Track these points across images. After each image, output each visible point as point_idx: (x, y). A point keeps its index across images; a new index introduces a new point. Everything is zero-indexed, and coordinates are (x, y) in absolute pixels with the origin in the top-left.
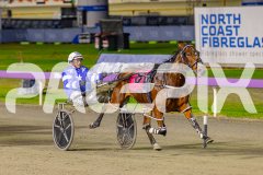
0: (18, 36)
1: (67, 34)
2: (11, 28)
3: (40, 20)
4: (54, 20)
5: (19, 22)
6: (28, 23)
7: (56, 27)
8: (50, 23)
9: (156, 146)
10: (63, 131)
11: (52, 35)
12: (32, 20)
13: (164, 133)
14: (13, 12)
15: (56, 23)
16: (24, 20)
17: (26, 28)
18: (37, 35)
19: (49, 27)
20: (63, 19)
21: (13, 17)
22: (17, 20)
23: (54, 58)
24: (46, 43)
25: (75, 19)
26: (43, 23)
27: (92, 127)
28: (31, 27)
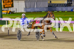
0: (54, 9)
1: (69, 9)
2: (51, 6)
3: (60, 4)
4: (65, 4)
5: (54, 5)
6: (56, 5)
7: (66, 6)
8: (63, 5)
9: (43, 40)
10: (19, 36)
11: (64, 9)
12: (58, 4)
13: (44, 36)
14: (52, 2)
15: (66, 5)
16: (55, 4)
17: (56, 7)
18: (60, 9)
19: (63, 6)
20: (68, 4)
21: (52, 3)
22: (53, 4)
23: (65, 16)
24: (62, 11)
25: (72, 3)
26: (61, 5)
27: (28, 35)
28: (57, 6)
